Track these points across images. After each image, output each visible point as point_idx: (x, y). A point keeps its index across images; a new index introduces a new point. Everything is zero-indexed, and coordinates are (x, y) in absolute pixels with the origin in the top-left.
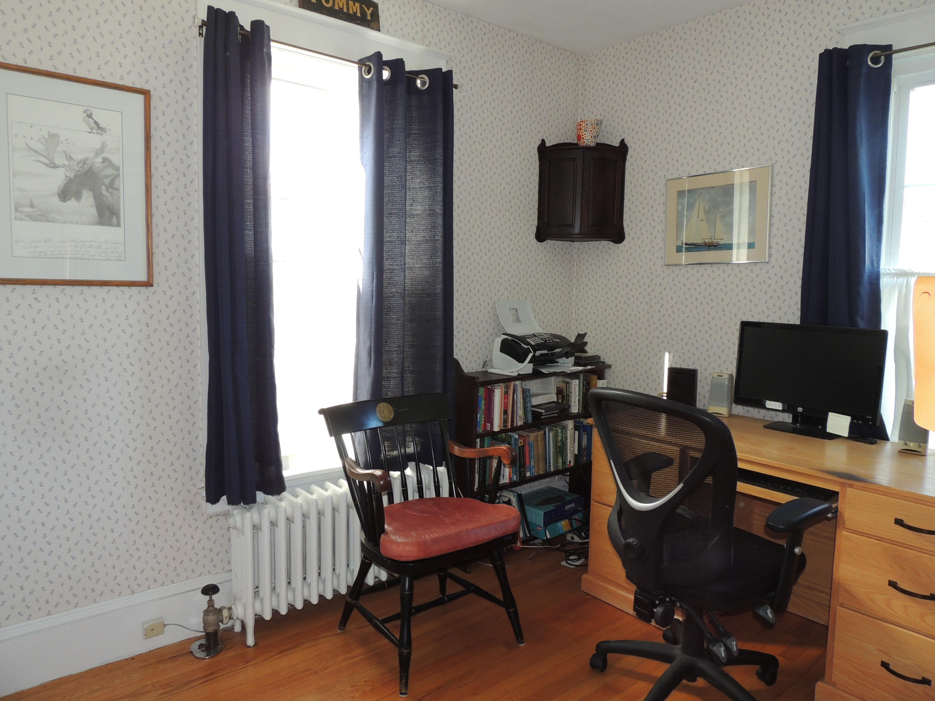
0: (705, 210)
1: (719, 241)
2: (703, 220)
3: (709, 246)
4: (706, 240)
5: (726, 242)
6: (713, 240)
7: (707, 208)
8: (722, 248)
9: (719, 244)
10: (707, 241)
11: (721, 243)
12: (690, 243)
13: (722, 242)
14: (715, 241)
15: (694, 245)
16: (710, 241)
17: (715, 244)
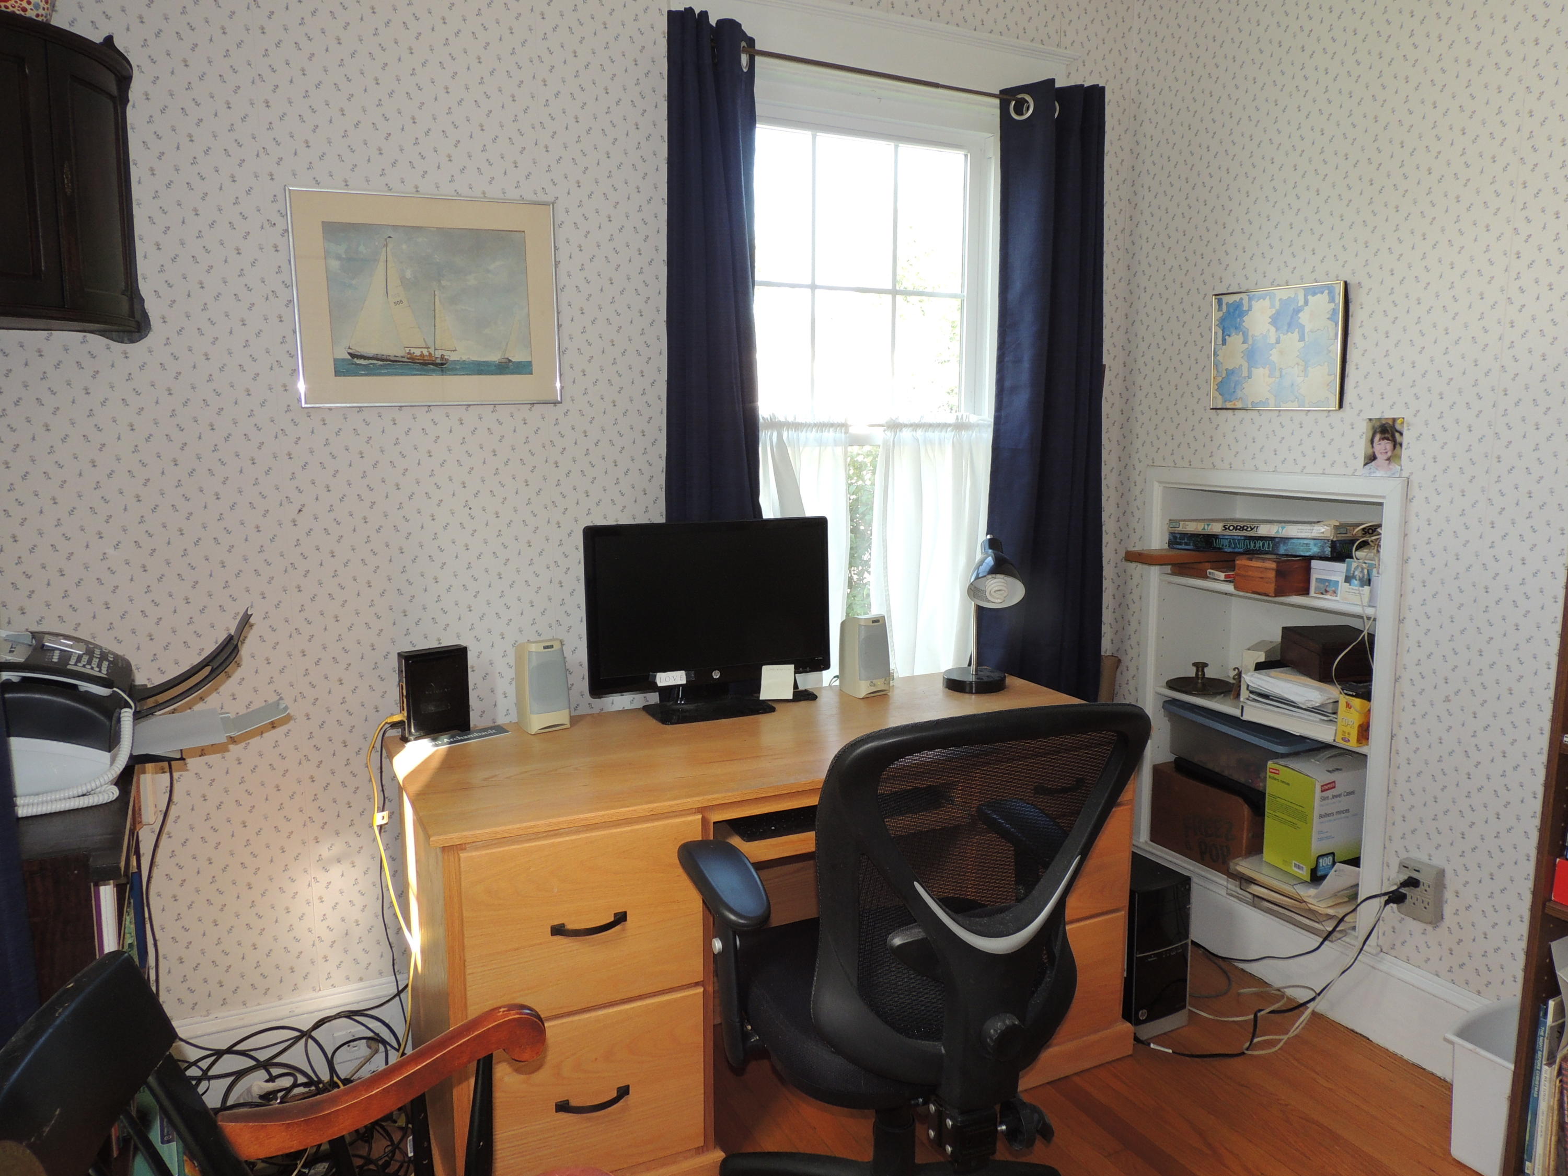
0: (403, 279)
1: (445, 353)
2: (401, 301)
3: (420, 363)
4: (413, 350)
5: (464, 358)
6: (432, 351)
7: (408, 274)
8: (456, 369)
9: (447, 360)
10: (417, 352)
11: (452, 359)
12: (371, 355)
13: (453, 357)
14: (438, 354)
15: (382, 360)
16: (425, 352)
17: (438, 361)
